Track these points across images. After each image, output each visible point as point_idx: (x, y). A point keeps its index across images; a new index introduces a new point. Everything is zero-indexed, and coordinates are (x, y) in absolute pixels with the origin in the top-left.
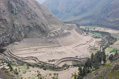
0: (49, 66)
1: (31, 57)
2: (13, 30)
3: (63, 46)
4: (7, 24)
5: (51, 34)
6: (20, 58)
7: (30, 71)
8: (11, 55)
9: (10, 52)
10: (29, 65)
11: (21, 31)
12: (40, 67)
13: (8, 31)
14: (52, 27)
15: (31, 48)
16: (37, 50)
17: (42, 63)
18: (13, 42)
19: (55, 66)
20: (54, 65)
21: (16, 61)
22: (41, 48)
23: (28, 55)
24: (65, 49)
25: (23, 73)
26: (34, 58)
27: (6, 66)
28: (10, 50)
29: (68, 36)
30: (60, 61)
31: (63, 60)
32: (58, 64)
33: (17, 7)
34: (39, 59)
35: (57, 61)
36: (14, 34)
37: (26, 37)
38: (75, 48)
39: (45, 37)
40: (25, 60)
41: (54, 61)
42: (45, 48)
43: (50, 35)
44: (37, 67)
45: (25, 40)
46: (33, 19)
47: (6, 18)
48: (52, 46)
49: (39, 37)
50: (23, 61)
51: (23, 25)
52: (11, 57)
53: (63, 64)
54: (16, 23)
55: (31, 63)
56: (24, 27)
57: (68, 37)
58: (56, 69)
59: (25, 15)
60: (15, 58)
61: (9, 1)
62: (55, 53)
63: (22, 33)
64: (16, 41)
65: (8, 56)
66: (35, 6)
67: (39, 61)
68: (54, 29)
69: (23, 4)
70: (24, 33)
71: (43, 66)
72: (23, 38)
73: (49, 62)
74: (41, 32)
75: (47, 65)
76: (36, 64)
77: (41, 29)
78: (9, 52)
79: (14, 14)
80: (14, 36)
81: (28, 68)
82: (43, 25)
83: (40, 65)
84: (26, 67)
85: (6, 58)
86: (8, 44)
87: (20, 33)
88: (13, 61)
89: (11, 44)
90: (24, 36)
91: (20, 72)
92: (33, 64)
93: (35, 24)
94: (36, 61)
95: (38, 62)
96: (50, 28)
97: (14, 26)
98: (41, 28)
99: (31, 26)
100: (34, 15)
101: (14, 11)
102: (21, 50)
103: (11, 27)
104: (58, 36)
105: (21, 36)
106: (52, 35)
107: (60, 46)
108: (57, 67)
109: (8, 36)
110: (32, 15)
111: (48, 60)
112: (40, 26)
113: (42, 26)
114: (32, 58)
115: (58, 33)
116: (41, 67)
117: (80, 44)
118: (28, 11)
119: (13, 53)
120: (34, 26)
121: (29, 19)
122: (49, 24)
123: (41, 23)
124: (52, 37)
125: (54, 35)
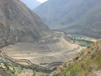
0: (41, 68)
1: (24, 60)
2: (8, 33)
3: (53, 52)
4: (4, 28)
5: (42, 40)
6: (14, 60)
7: (24, 72)
8: (6, 57)
9: (5, 54)
10: (23, 67)
11: (15, 35)
12: (32, 69)
13: (4, 35)
14: (43, 33)
15: (24, 51)
16: (29, 54)
17: (35, 66)
18: (8, 45)
19: (47, 69)
20: (45, 67)
21: (10, 62)
22: (33, 52)
23: (21, 58)
24: (55, 54)
25: (19, 73)
26: (27, 61)
27: (3, 66)
28: (5, 52)
29: (57, 42)
30: (51, 65)
31: (53, 64)
32: (49, 67)
33: (13, 14)
34: (31, 62)
35: (48, 64)
36: (9, 38)
37: (19, 41)
38: (63, 54)
39: (36, 43)
40: (19, 62)
41: (46, 65)
42: (37, 53)
43: (41, 41)
44: (30, 69)
45: (18, 44)
46: (26, 25)
47: (3, 23)
48: (43, 51)
49: (32, 42)
50: (17, 62)
51: (18, 30)
52: (6, 59)
53: (53, 67)
54: (11, 27)
55: (24, 65)
56: (18, 32)
57: (58, 44)
58: (48, 72)
59: (20, 21)
60: (10, 60)
61: (7, 8)
62: (46, 57)
63: (16, 37)
64: (10, 45)
65: (3, 57)
66: (29, 14)
67: (32, 64)
69: (18, 11)
70: (18, 37)
71: (36, 69)
72: (17, 42)
73: (41, 65)
75: (39, 67)
76: (29, 66)
78: (3, 54)
79: (10, 19)
80: (9, 39)
81: (22, 69)
82: (35, 31)
83: (33, 67)
84: (21, 68)
85: (2, 59)
86: (3, 47)
87: (14, 37)
88: (8, 62)
89: (6, 47)
90: (17, 40)
91: (16, 72)
92: (26, 66)
93: (28, 30)
94: (29, 64)
95: (30, 64)
96: (41, 34)
97: (9, 30)
98: (33, 34)
99: (25, 31)
100: (27, 22)
101: (10, 17)
102: (15, 53)
103: (7, 31)
104: (48, 42)
105: (15, 40)
106: (43, 41)
107: (51, 51)
108: (49, 70)
109: (3, 39)
110: (25, 21)
111: (40, 63)
112: (32, 32)
114: (26, 61)
115: (48, 40)
116: (34, 69)
117: (68, 50)
118: (23, 17)
119: (7, 55)
121: (22, 25)
122: (40, 31)
123: (34, 29)
124: (43, 43)
125: (45, 41)
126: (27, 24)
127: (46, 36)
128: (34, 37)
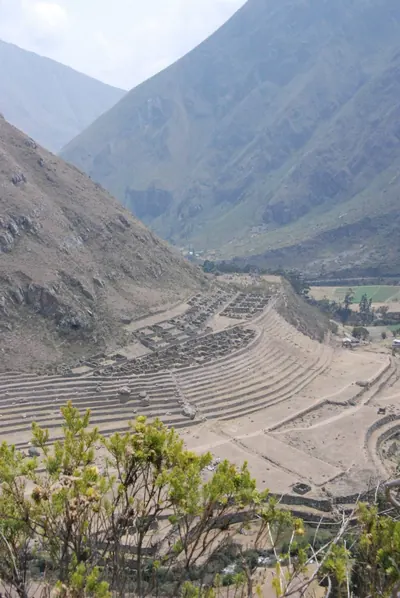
3: (209, 423)
5: (123, 344)
14: (128, 296)
16: (33, 454)
20: (151, 550)
24: (223, 441)
29: (234, 351)
38: (284, 431)
39: (84, 369)
41: (156, 527)
43: (122, 352)
49: (52, 368)
57: (240, 362)
58: (168, 585)
66: (19, 169)
68: (144, 311)
74: (63, 335)
77: (59, 317)
82: (76, 285)
93: (18, 285)
96: (116, 303)
98: (62, 311)
100: (10, 229)
104: (170, 357)
106: (136, 351)
107: (190, 420)
108: (175, 571)
112: (51, 298)
113: (67, 297)
115: (173, 339)
117: (317, 401)
120: (14, 296)
122: (112, 280)
123: (62, 273)
124: (133, 366)
125: (146, 351)
126: (9, 247)
127: (151, 314)
128: (68, 329)
